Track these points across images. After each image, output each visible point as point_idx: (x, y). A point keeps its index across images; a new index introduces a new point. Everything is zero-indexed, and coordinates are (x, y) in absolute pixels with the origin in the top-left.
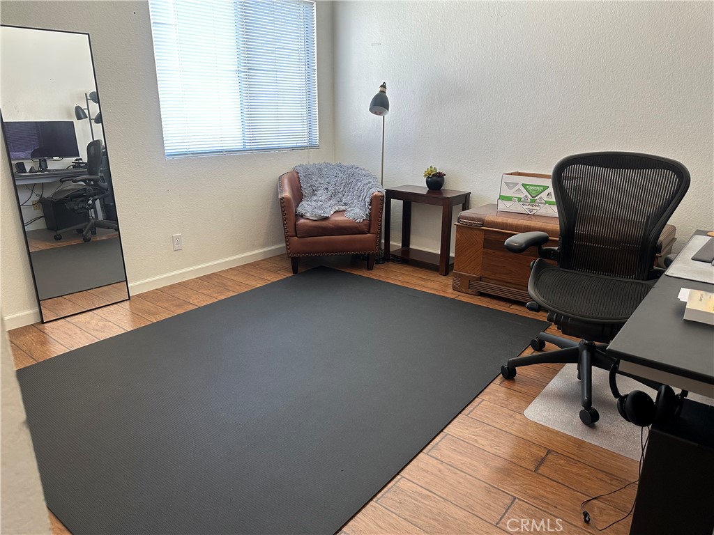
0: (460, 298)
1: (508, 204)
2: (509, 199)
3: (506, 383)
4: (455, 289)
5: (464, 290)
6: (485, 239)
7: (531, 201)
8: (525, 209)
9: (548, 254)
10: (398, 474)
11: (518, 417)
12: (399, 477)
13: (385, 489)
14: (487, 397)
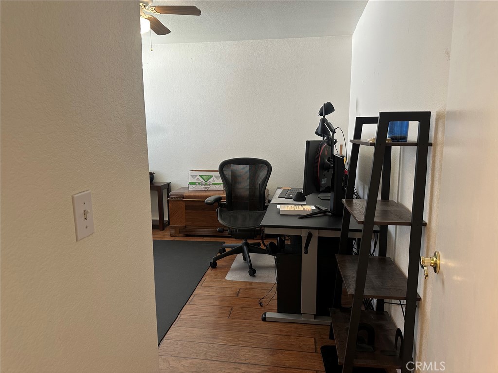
0: (176, 240)
1: (194, 186)
2: (194, 183)
3: (213, 269)
4: (171, 235)
5: (177, 235)
6: (186, 205)
7: (205, 184)
8: (203, 188)
9: (222, 206)
10: (179, 314)
11: (224, 280)
12: (179, 315)
13: (176, 321)
14: (207, 277)
